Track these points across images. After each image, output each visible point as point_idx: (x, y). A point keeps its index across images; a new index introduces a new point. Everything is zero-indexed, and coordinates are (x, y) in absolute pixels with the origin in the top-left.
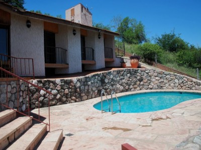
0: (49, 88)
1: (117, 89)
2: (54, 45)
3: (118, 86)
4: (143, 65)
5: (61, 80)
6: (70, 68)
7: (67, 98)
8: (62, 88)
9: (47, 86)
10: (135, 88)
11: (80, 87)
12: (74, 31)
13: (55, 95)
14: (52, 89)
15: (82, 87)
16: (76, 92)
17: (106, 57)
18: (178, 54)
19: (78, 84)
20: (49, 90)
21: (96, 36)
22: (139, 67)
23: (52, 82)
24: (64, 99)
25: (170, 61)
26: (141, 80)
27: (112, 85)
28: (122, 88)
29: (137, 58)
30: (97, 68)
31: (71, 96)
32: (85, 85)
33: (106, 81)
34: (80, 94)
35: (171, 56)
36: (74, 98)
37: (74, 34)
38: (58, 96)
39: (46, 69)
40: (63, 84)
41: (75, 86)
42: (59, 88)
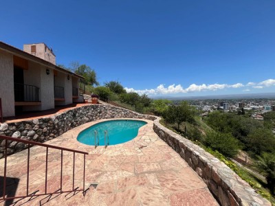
0: (24, 130)
1: (85, 120)
2: (23, 83)
3: (85, 118)
4: (100, 102)
5: (39, 120)
6: (43, 106)
7: (45, 136)
8: (40, 128)
9: (22, 128)
10: (96, 118)
11: (58, 124)
12: (47, 70)
13: (32, 136)
14: (28, 130)
15: (60, 123)
16: (54, 128)
17: (73, 95)
18: (121, 95)
19: (57, 121)
20: (25, 132)
21: (66, 78)
22: (98, 103)
23: (29, 123)
24: (43, 138)
25: (116, 100)
26: (100, 113)
27: (81, 118)
28: (87, 119)
29: (97, 97)
30: (66, 104)
31: (50, 133)
32: (62, 121)
33: (77, 115)
34: (58, 130)
35: (117, 96)
36: (52, 134)
37: (48, 74)
38: (36, 136)
39: (16, 107)
40: (41, 123)
41: (53, 123)
42: (36, 127)
